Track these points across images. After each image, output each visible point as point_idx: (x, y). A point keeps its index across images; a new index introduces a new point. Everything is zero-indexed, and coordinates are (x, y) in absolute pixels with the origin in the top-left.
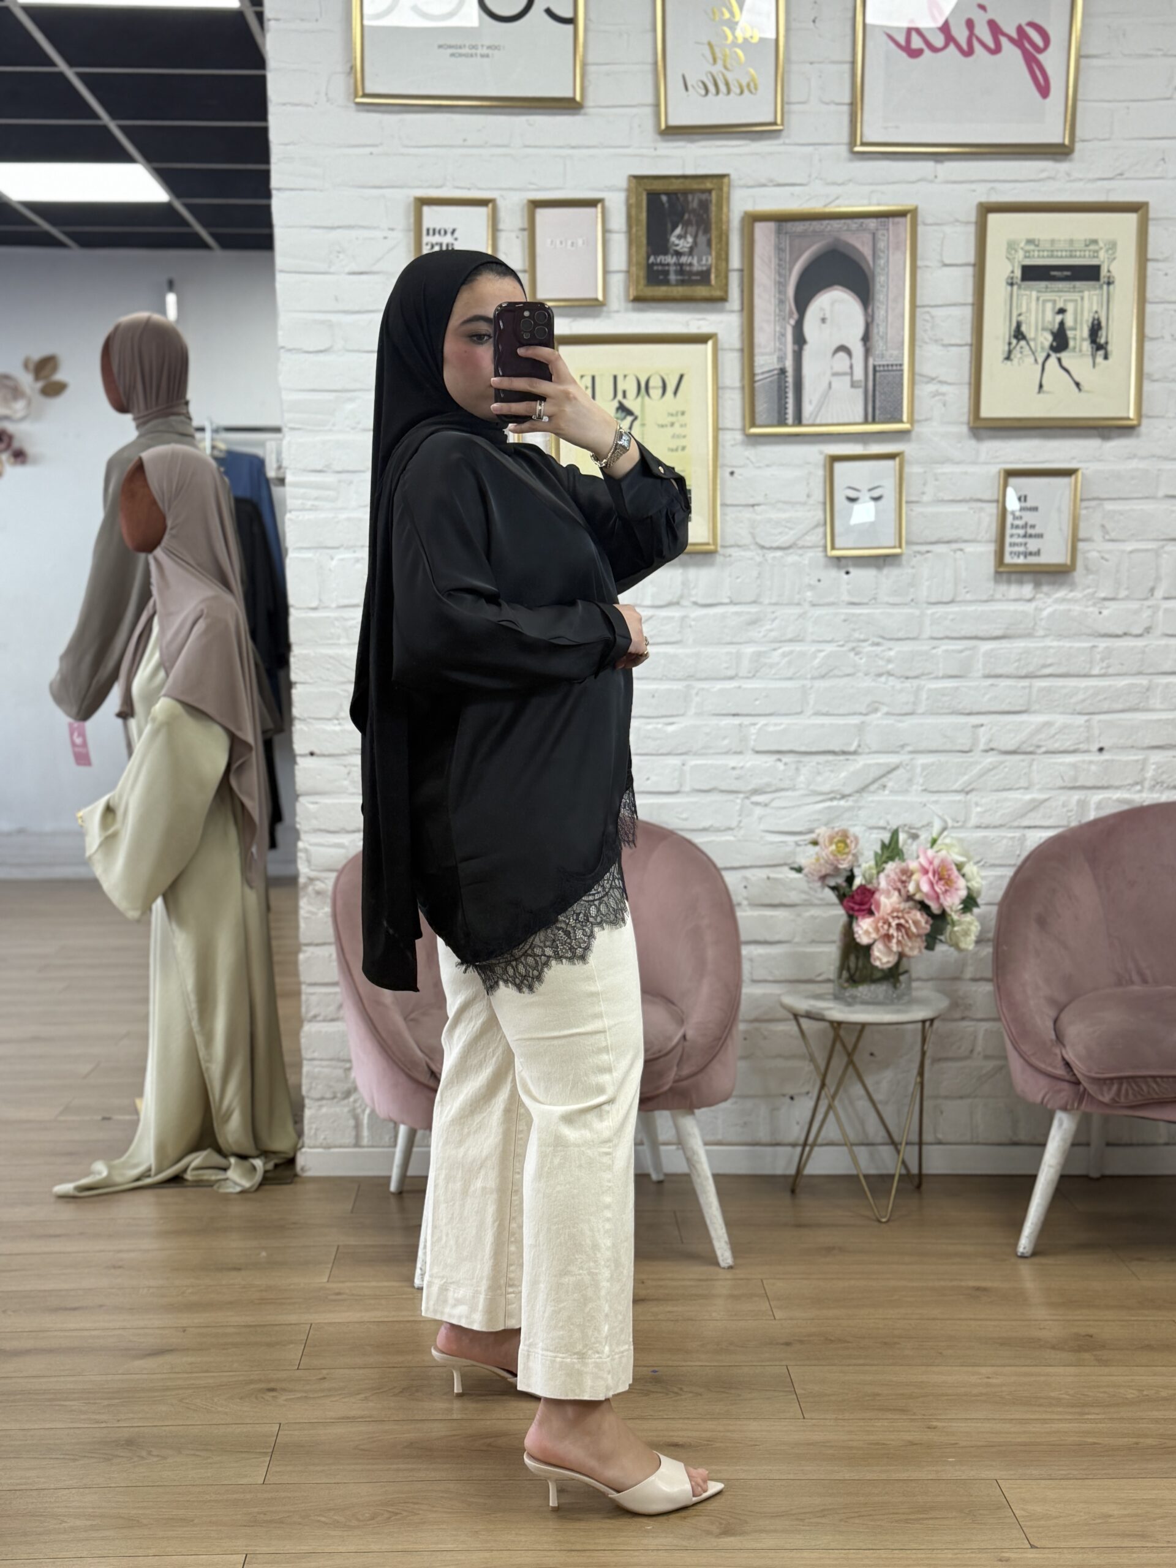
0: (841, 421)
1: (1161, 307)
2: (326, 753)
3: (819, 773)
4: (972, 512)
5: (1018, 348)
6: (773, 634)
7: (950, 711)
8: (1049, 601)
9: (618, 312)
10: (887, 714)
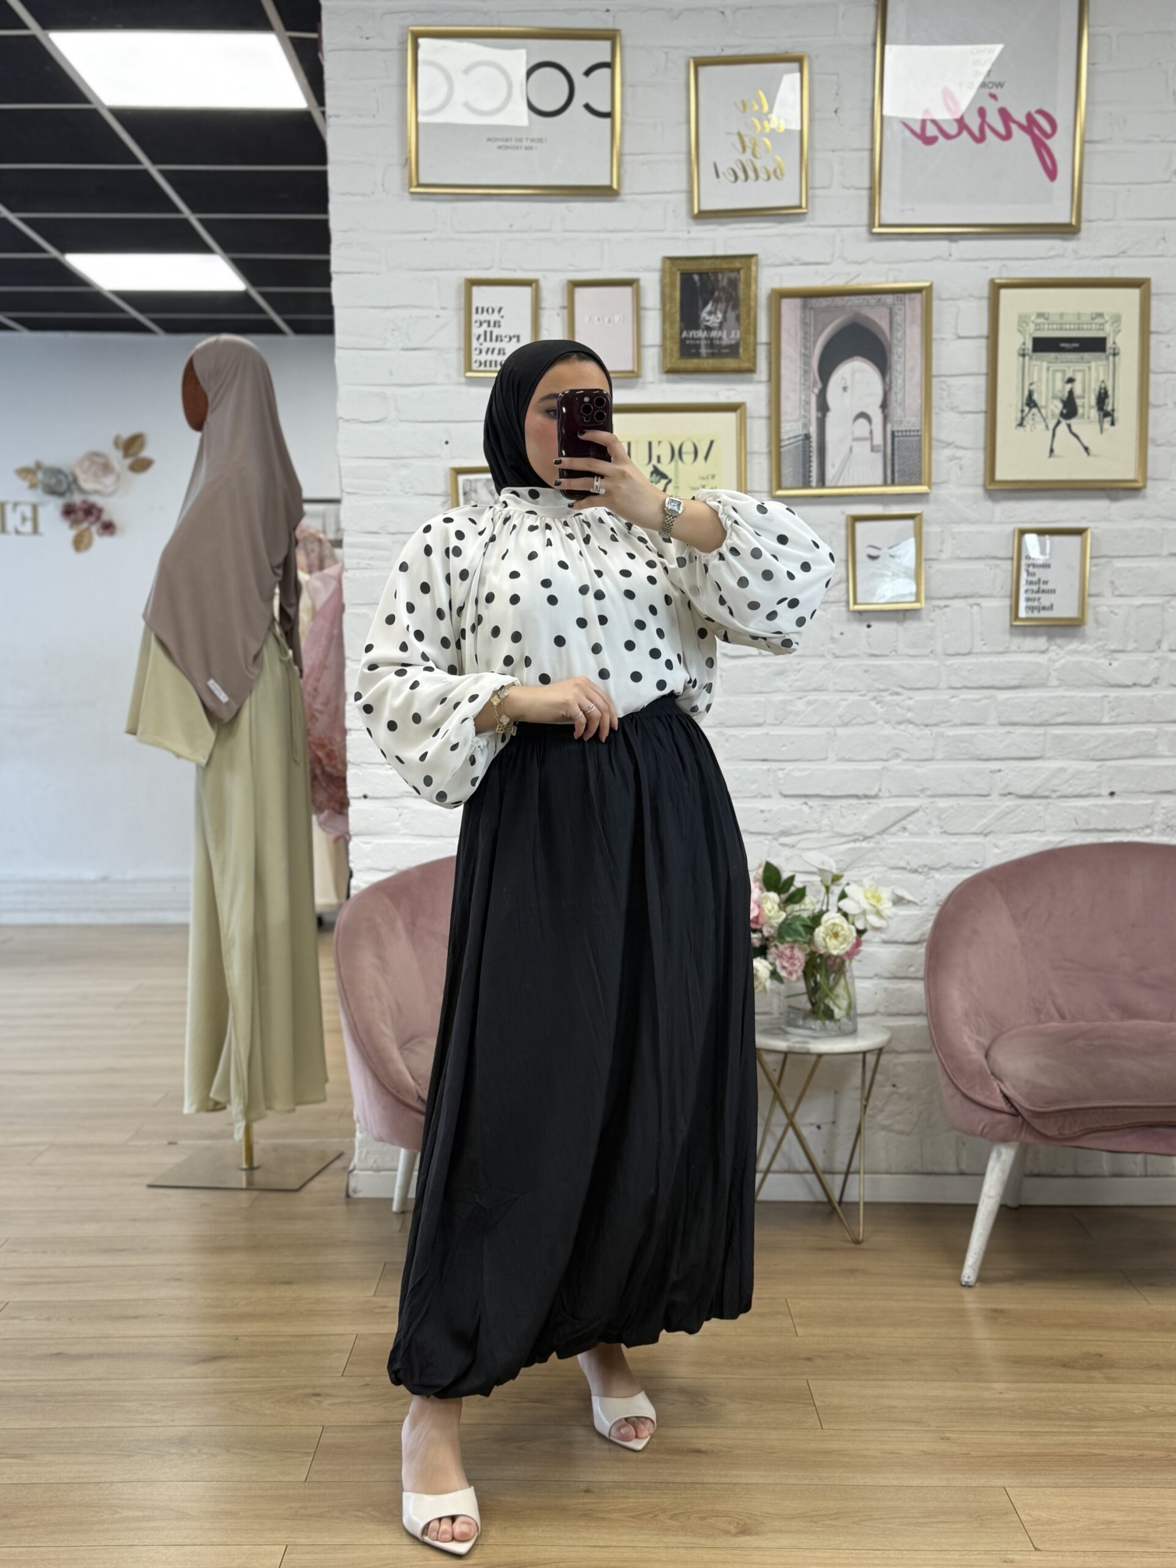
0: (862, 483)
1: (1165, 376)
2: (380, 796)
3: (843, 817)
4: (988, 568)
5: (1030, 415)
6: (797, 683)
7: (966, 757)
8: (1062, 653)
9: (653, 383)
10: (907, 760)
